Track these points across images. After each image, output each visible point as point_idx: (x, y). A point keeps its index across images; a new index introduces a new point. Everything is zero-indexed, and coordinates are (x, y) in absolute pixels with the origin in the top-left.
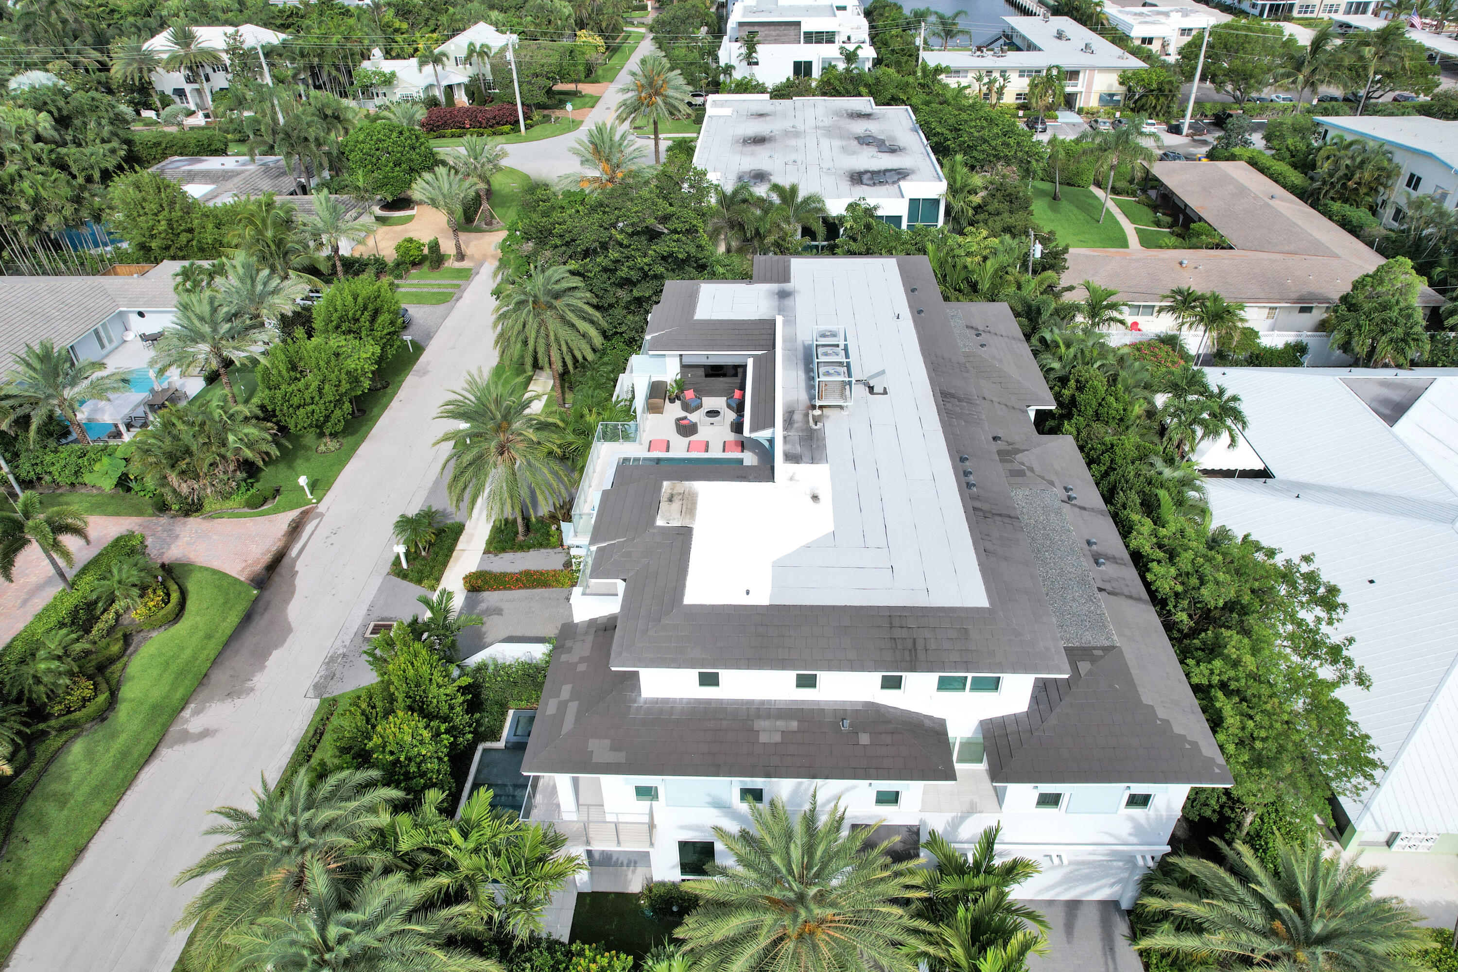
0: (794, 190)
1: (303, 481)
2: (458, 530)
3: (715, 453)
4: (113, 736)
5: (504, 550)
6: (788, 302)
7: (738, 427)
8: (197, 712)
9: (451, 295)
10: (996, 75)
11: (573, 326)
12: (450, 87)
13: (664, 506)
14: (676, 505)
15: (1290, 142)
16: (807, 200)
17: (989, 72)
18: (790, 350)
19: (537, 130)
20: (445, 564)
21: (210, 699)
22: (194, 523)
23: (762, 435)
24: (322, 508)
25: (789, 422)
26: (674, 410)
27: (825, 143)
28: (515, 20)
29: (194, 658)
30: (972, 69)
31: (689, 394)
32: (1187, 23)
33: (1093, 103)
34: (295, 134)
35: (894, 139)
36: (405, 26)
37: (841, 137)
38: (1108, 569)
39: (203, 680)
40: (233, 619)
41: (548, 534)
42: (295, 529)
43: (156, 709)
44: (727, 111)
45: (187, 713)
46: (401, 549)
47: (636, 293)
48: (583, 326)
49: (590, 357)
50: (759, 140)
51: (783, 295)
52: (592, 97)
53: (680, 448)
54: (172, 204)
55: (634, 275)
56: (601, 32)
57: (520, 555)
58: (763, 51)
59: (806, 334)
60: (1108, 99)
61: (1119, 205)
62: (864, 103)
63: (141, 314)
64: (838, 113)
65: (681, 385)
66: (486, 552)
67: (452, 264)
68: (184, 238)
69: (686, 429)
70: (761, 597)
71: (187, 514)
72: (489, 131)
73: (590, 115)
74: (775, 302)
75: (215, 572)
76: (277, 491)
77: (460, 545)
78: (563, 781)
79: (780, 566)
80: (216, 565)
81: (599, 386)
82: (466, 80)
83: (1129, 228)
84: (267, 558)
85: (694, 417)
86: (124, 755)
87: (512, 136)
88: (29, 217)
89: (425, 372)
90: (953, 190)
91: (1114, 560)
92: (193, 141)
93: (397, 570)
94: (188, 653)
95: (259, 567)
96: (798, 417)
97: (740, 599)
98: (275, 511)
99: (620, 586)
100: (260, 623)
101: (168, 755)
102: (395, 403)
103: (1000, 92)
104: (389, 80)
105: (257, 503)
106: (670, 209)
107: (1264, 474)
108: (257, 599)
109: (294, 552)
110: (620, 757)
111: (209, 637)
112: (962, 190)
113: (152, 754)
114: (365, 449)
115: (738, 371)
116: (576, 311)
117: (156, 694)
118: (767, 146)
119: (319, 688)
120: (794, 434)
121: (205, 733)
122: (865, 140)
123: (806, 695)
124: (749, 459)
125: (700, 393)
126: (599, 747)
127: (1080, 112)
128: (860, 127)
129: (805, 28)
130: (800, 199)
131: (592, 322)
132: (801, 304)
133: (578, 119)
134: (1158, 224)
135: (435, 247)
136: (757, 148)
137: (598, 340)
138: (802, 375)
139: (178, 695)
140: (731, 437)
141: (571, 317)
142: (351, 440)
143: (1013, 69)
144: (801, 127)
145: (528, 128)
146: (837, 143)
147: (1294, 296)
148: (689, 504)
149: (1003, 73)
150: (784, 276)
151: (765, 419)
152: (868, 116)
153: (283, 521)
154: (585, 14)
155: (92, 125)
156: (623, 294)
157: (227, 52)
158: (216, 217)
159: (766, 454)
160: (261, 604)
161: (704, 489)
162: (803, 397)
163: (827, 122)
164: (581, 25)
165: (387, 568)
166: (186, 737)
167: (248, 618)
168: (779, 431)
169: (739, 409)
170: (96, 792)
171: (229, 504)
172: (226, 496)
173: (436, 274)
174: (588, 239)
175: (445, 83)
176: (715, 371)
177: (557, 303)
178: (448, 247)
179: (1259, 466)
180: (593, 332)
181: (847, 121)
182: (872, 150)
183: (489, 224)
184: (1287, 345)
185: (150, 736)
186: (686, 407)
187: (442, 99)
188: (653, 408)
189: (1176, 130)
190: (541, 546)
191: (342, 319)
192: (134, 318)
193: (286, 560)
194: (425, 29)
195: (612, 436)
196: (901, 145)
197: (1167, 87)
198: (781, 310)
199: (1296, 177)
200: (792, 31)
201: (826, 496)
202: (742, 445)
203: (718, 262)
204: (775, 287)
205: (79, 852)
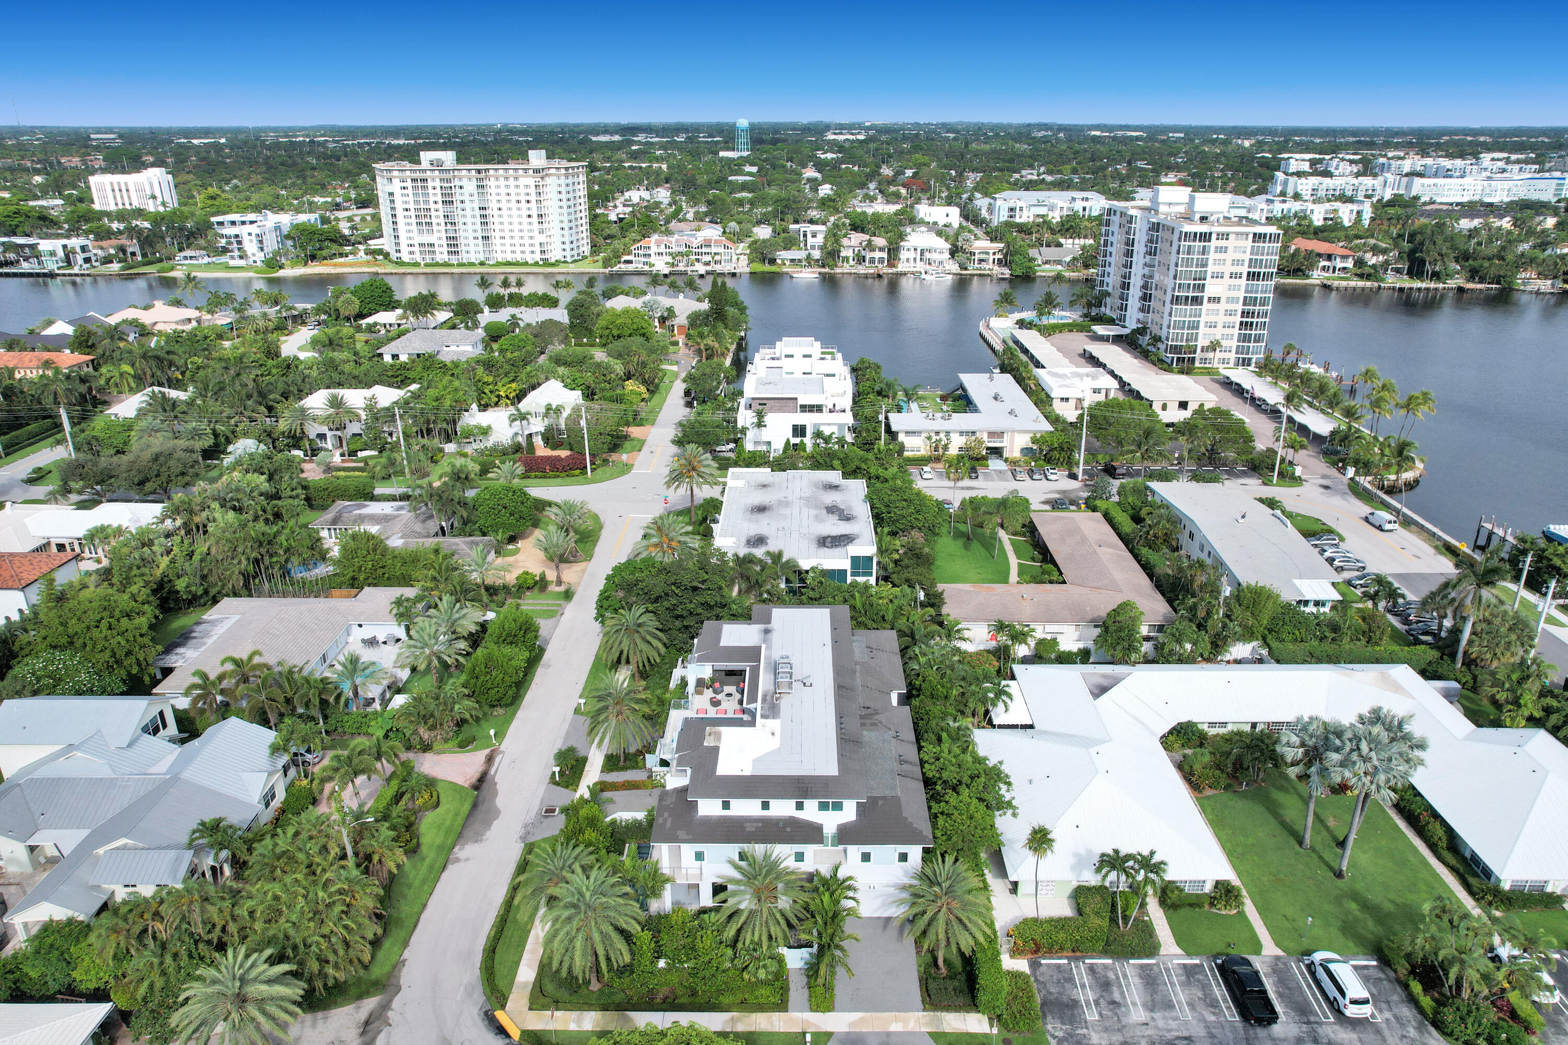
0: (780, 554)
1: (492, 732)
2: (584, 760)
3: (730, 715)
4: (423, 859)
5: (612, 770)
6: (769, 636)
7: (741, 702)
8: (461, 849)
9: (556, 611)
10: (942, 436)
11: (649, 642)
12: (530, 435)
13: (707, 737)
14: (712, 737)
15: (1130, 500)
16: (788, 562)
17: (937, 433)
18: (768, 664)
19: (599, 471)
20: (580, 778)
21: (466, 843)
22: (429, 756)
23: (752, 706)
24: (502, 748)
25: (764, 700)
26: (709, 693)
27: (805, 511)
28: (578, 375)
29: (452, 825)
30: (925, 431)
31: (717, 685)
32: (1097, 384)
33: (1017, 455)
34: (445, 496)
35: (850, 508)
36: (491, 379)
37: (817, 507)
38: (906, 767)
39: (460, 835)
40: (467, 807)
41: (637, 763)
42: (490, 759)
43: (440, 848)
44: (740, 483)
45: (456, 850)
46: (557, 769)
47: (685, 623)
48: (655, 643)
49: (658, 660)
50: (761, 509)
51: (767, 631)
52: (639, 440)
53: (712, 713)
54: (375, 550)
55: (685, 613)
56: (644, 382)
57: (621, 773)
58: (769, 418)
59: (776, 655)
60: (1026, 451)
61: (1013, 543)
62: (834, 476)
63: (360, 626)
64: (816, 485)
65: (713, 680)
66: (602, 772)
67: (553, 588)
68: (380, 571)
69: (715, 703)
70: (747, 772)
71: (424, 751)
72: (563, 474)
73: (639, 458)
74: (762, 636)
75: (450, 782)
76: (474, 739)
77: (587, 768)
78: (665, 847)
79: (755, 761)
80: (449, 779)
81: (662, 677)
82: (542, 429)
83: (1014, 562)
84: (477, 775)
85: (719, 697)
86: (431, 867)
87: (580, 478)
88: (282, 559)
89: (549, 666)
90: (881, 551)
91: (911, 763)
92: (352, 488)
93: (553, 780)
94: (448, 822)
95: (474, 780)
96: (768, 698)
97: (739, 773)
98: (476, 749)
99: (689, 771)
100: (481, 808)
101: (452, 869)
102: (533, 686)
103: (946, 448)
104: (485, 431)
105: (463, 745)
106: (707, 577)
107: (1031, 727)
108: (477, 796)
109: (492, 772)
110: (690, 837)
111: (457, 814)
112: (887, 550)
113: (444, 867)
114: (520, 714)
115: (740, 673)
116: (650, 633)
117: (438, 841)
118: (767, 514)
119: (523, 839)
120: (766, 706)
121: (467, 859)
122: (831, 509)
123: (765, 813)
124: (746, 717)
125: (723, 684)
126: (681, 834)
127: (1006, 460)
128: (831, 498)
129: (801, 401)
130: (784, 560)
131: (660, 640)
132: (775, 637)
133: (630, 462)
134: (1033, 559)
135: (543, 578)
136: (760, 516)
137: (663, 650)
138: (772, 676)
139: (449, 842)
140: (738, 707)
141: (649, 638)
142: (512, 708)
143: (955, 431)
144: (790, 498)
145: (593, 470)
146: (813, 512)
147: (1089, 617)
148: (718, 736)
149: (948, 433)
150: (767, 620)
151: (753, 699)
152: (835, 487)
153: (482, 755)
154: (632, 369)
155: (287, 478)
156: (678, 623)
157: (364, 410)
158: (402, 558)
159: (753, 714)
160: (481, 798)
161: (725, 731)
162: (772, 688)
163: (808, 492)
164: (629, 376)
165: (548, 780)
166: (458, 860)
167: (475, 806)
168: (759, 704)
169: (742, 693)
170: (424, 882)
171: (447, 746)
172: (446, 740)
173: (543, 596)
174: (658, 591)
175: (527, 432)
176: (730, 673)
177: (640, 630)
178: (551, 575)
179: (1029, 722)
180: (660, 646)
181: (822, 492)
182: (834, 518)
183: (575, 556)
184: (1079, 650)
185: (441, 861)
186: (715, 692)
187: (524, 444)
188: (698, 692)
189: (1073, 476)
190: (633, 768)
191: (508, 635)
192: (355, 628)
193: (488, 776)
194: (506, 380)
195: (678, 707)
196: (854, 513)
197: (1065, 446)
198: (765, 641)
199: (1128, 526)
200: (791, 403)
201: (778, 733)
202: (744, 711)
203: (734, 602)
204: (762, 627)
205: (424, 906)
